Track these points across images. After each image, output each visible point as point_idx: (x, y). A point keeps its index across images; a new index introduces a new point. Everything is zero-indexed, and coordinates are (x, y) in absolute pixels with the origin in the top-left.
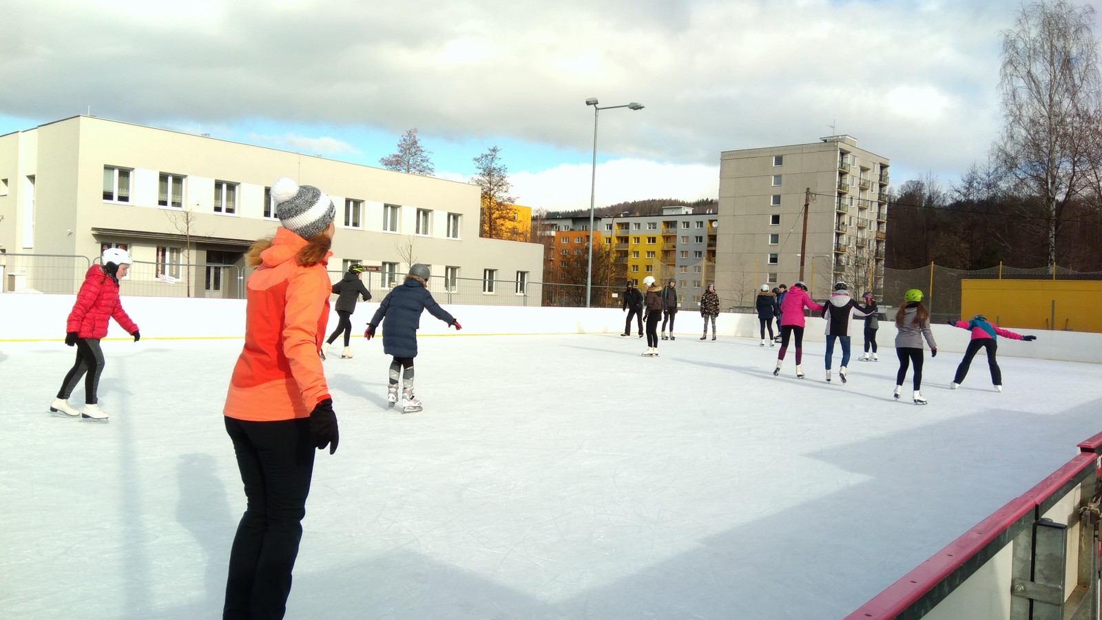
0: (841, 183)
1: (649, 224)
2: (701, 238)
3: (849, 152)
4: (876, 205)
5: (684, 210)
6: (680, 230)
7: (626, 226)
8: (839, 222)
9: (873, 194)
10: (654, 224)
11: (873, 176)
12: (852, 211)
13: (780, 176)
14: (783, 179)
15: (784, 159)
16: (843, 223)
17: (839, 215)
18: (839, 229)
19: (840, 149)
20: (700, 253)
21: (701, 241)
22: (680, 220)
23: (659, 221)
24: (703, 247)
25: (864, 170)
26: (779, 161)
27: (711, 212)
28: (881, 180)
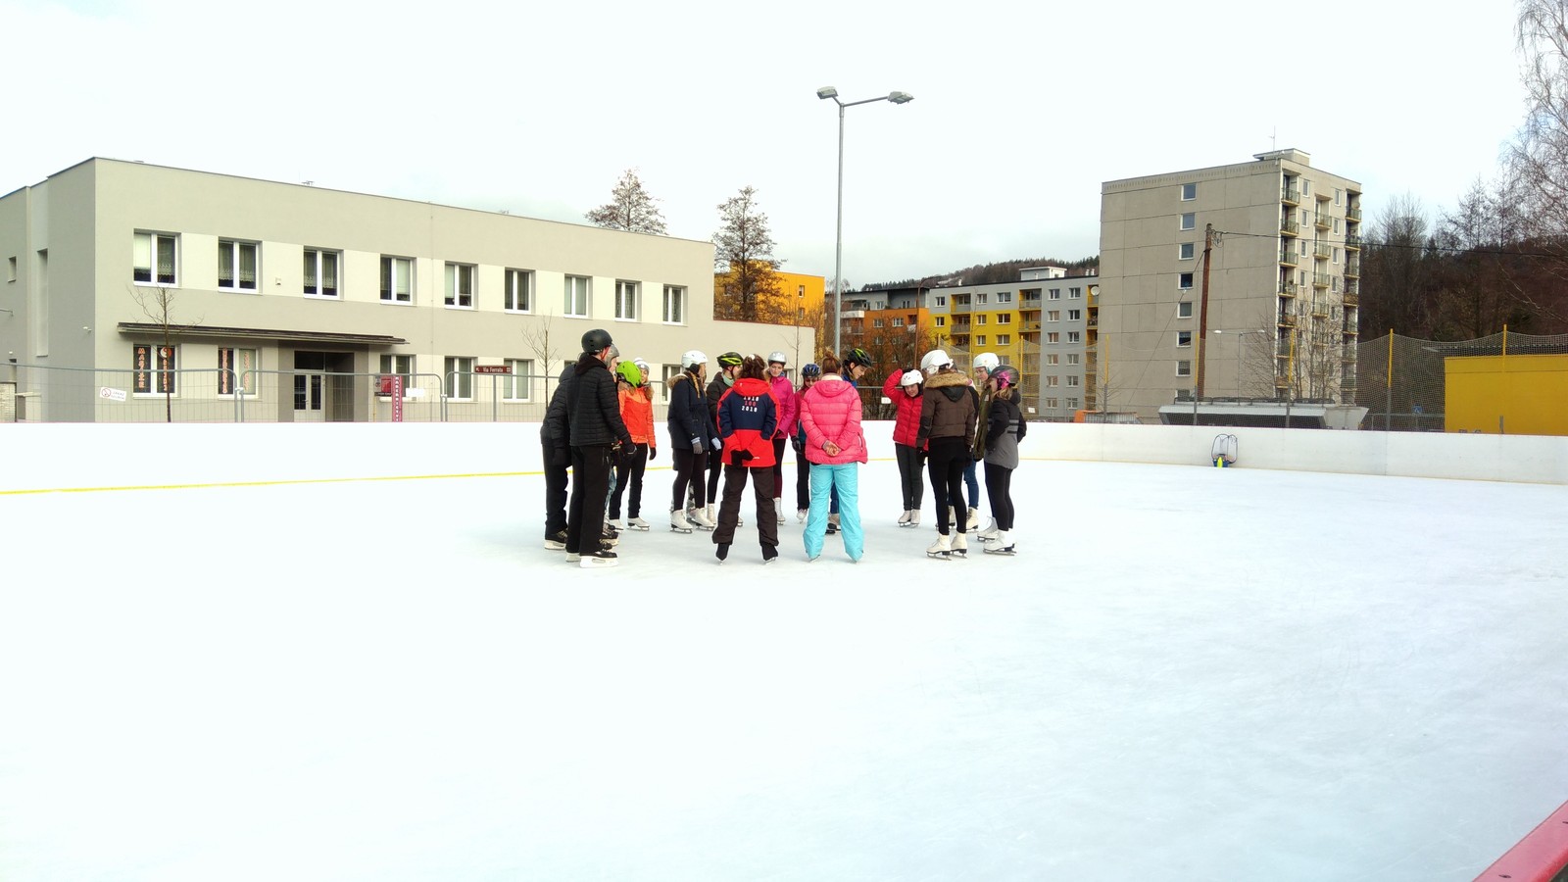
0: (1286, 223)
1: (1000, 294)
2: (1077, 312)
3: (1298, 174)
4: (1342, 255)
5: (1053, 272)
6: (1046, 302)
7: (964, 299)
8: (1285, 280)
9: (1337, 236)
10: (1008, 295)
11: (1337, 210)
12: (1304, 263)
13: (1193, 214)
14: (1197, 218)
15: (1198, 188)
16: (1291, 282)
17: (1285, 270)
18: (1284, 291)
19: (1284, 170)
20: (1077, 336)
21: (1077, 317)
22: (1045, 287)
23: (1014, 289)
24: (1081, 326)
25: (1322, 200)
26: (1190, 191)
27: (1093, 273)
28: (1349, 214)
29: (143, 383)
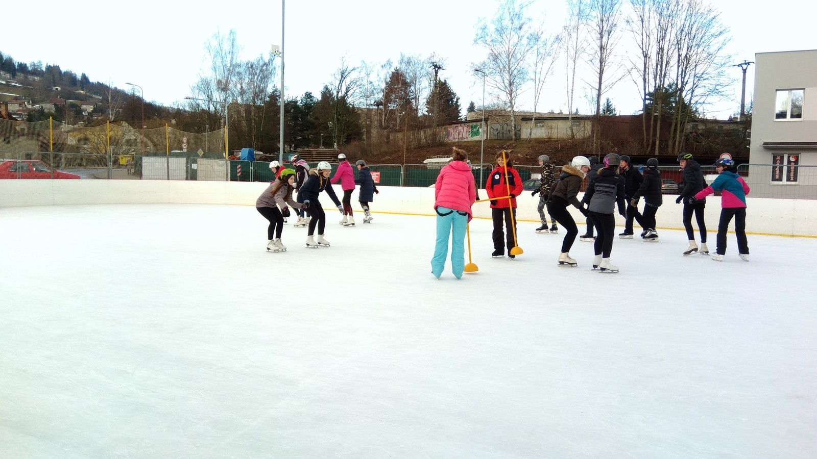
29: (778, 176)
